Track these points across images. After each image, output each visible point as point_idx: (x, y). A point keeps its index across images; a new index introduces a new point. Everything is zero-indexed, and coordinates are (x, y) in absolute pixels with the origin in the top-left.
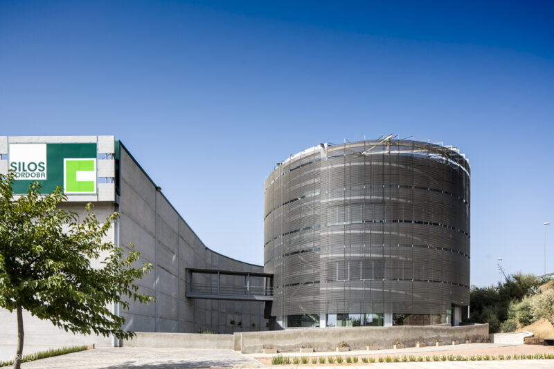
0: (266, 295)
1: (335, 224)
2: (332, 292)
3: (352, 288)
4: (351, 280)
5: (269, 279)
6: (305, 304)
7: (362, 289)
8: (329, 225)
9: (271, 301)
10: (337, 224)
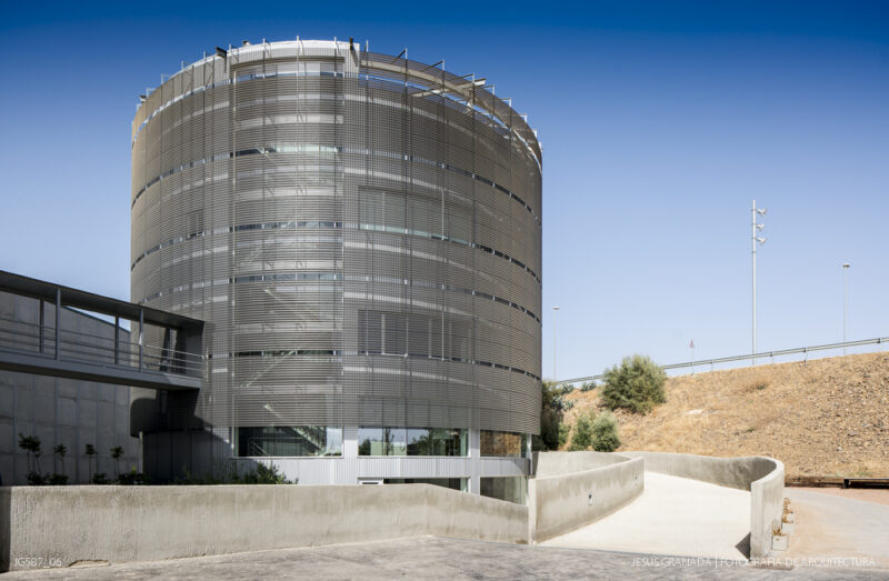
0: (163, 369)
1: (378, 228)
2: (372, 378)
3: (413, 374)
4: (411, 355)
5: (174, 333)
6: (279, 402)
7: (434, 377)
8: (367, 227)
9: (196, 391)
10: (383, 229)
